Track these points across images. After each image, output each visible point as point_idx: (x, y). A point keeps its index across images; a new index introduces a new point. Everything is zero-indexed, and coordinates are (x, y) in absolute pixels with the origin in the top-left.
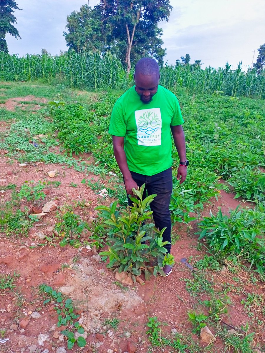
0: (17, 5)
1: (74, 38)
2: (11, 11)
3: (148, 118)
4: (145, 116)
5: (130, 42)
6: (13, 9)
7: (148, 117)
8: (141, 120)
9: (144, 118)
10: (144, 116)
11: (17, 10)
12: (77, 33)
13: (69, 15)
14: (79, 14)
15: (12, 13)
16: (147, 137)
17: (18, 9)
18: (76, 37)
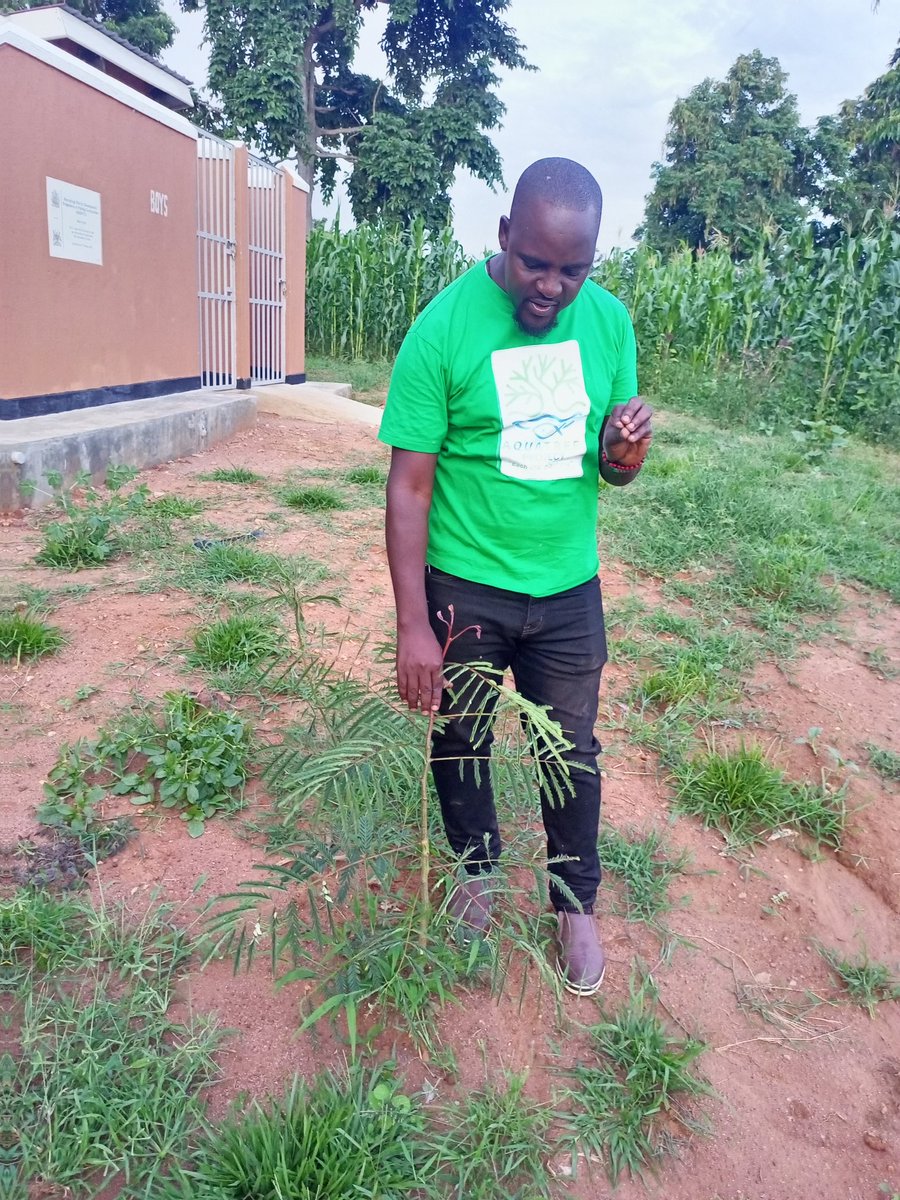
0: (520, 51)
1: (692, 185)
2: (489, 78)
6: (497, 68)
11: (518, 69)
12: (711, 166)
13: (686, 94)
14: (725, 90)
15: (491, 88)
17: (523, 64)
18: (702, 183)
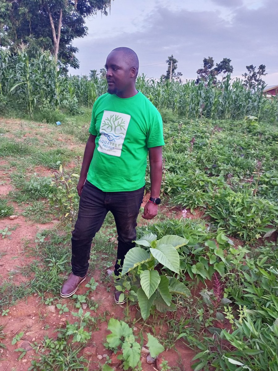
3: (114, 122)
4: (112, 119)
5: (57, 38)
7: (114, 120)
8: (107, 122)
9: (110, 121)
10: (110, 119)
16: (107, 143)
